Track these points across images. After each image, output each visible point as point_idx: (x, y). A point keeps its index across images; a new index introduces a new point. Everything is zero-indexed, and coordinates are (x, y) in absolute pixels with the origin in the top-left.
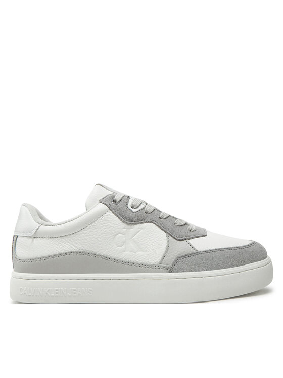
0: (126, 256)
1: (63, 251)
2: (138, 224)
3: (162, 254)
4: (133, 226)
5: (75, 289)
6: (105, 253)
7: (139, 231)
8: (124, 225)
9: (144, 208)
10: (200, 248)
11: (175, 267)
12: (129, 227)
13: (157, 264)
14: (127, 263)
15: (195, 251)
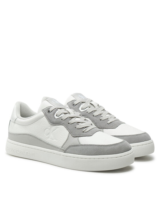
0: (49, 140)
1: (24, 133)
2: (56, 125)
3: (64, 143)
4: (53, 126)
5: (27, 152)
6: (40, 137)
7: (56, 129)
8: (50, 125)
9: (61, 117)
10: (82, 143)
11: (67, 150)
12: (52, 126)
13: (60, 147)
14: (48, 144)
15: (79, 144)
